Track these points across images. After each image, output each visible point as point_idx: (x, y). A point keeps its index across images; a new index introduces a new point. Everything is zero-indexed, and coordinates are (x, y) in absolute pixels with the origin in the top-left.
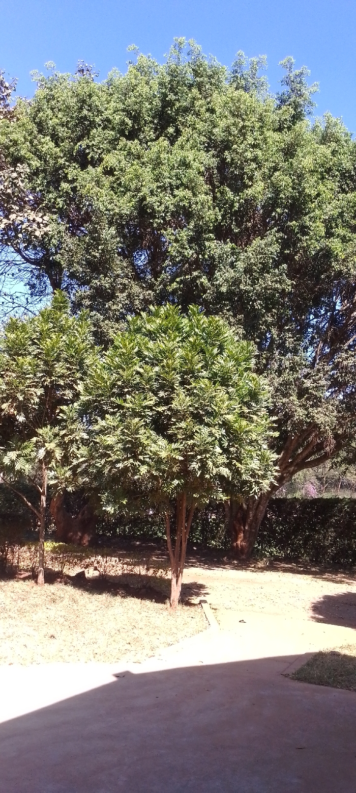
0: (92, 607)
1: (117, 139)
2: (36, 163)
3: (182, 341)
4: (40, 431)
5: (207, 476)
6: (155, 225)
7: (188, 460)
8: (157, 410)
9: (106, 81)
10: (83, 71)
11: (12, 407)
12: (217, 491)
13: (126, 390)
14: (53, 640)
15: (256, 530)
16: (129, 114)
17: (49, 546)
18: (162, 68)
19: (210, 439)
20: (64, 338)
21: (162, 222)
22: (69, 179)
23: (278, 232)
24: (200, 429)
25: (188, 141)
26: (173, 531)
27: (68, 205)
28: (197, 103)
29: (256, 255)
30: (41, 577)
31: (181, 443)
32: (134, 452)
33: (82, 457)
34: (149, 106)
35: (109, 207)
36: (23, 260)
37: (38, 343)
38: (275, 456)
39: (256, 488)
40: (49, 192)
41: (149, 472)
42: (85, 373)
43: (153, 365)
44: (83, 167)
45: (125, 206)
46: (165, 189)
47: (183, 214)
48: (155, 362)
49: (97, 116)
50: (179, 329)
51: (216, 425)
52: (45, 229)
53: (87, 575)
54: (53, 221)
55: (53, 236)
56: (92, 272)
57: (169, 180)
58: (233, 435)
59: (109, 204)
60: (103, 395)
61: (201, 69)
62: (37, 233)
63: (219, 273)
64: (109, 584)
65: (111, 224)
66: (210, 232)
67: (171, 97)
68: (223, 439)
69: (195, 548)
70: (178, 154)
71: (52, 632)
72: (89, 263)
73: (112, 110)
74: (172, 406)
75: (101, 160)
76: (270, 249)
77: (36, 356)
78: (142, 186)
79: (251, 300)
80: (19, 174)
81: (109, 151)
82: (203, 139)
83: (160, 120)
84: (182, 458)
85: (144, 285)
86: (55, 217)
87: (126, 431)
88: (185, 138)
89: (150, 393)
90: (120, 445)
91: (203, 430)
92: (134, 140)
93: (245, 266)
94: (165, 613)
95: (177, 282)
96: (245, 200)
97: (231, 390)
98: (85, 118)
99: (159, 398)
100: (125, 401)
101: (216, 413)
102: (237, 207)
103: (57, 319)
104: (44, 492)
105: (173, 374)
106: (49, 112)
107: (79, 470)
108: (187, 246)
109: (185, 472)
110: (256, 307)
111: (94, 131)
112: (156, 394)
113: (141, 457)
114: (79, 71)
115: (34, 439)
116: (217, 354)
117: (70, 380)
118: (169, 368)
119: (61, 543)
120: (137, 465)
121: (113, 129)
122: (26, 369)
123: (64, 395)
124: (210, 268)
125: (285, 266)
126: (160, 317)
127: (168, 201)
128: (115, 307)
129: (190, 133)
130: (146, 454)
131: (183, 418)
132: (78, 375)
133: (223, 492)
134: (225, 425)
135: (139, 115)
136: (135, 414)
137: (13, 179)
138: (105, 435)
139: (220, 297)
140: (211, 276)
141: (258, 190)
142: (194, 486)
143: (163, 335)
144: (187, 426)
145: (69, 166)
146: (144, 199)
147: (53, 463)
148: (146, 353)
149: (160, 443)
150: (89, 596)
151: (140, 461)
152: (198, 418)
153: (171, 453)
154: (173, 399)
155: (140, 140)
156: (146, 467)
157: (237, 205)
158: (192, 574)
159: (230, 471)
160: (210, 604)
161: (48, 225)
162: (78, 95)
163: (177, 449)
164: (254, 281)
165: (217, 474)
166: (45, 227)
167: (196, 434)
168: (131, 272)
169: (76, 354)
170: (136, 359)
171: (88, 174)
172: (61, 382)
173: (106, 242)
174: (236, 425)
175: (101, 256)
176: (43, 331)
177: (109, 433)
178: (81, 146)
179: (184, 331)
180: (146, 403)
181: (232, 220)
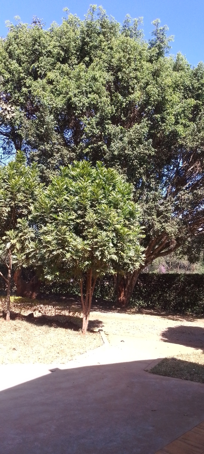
0: (37, 333)
1: (55, 63)
2: (7, 76)
3: (92, 182)
4: (7, 233)
5: (105, 260)
6: (76, 114)
7: (94, 250)
8: (77, 221)
9: (50, 28)
10: (36, 22)
12: (110, 268)
13: (59, 210)
14: (15, 351)
15: (131, 291)
16: (63, 49)
17: (12, 298)
18: (82, 23)
19: (107, 239)
20: (22, 179)
21: (81, 112)
22: (27, 85)
23: (148, 120)
24: (101, 233)
25: (97, 65)
26: (84, 292)
27: (26, 101)
28: (103, 44)
29: (135, 134)
30: (8, 316)
31: (90, 240)
32: (63, 245)
33: (32, 248)
34: (74, 44)
35: (50, 103)
37: (7, 181)
38: (143, 249)
39: (132, 267)
40: (15, 93)
41: (71, 257)
42: (35, 200)
43: (75, 196)
45: (59, 102)
46: (83, 94)
47: (93, 108)
48: (76, 194)
49: (44, 49)
50: (90, 175)
51: (110, 231)
53: (35, 316)
54: (17, 110)
55: (17, 119)
56: (40, 141)
57: (85, 88)
58: (119, 236)
59: (50, 101)
60: (45, 212)
61: (105, 24)
62: (8, 117)
63: (113, 143)
64: (47, 320)
65: (51, 113)
66: (109, 119)
67: (87, 39)
68: (114, 239)
69: (96, 301)
70: (91, 73)
71: (14, 347)
72: (38, 135)
73: (52, 46)
75: (45, 75)
76: (143, 130)
77: (6, 189)
78: (69, 91)
79: (131, 160)
81: (50, 70)
82: (106, 65)
83: (81, 53)
84: (90, 249)
85: (70, 149)
86: (18, 108)
87: (58, 233)
88: (95, 64)
89: (73, 212)
90: (55, 241)
91: (103, 233)
92: (65, 64)
93: (128, 140)
94: (79, 336)
95: (89, 148)
96: (129, 101)
97: (119, 211)
98: (36, 50)
99: (78, 214)
100: (58, 216)
101: (111, 224)
103: (19, 168)
104: (10, 267)
105: (86, 201)
106: (16, 46)
107: (30, 256)
108: (95, 127)
109: (92, 257)
110: (134, 164)
111: (42, 58)
112: (76, 212)
113: (67, 248)
114: (34, 22)
115: (4, 238)
116: (111, 190)
117: (26, 204)
118: (84, 197)
119: (20, 297)
120: (64, 253)
121: (53, 57)
123: (22, 212)
124: (109, 140)
125: (151, 140)
126: (79, 168)
127: (84, 100)
128: (52, 162)
129: (98, 61)
130: (70, 247)
131: (92, 226)
132: (31, 201)
133: (113, 269)
134: (115, 230)
135: (68, 49)
136: (64, 223)
138: (47, 235)
139: (114, 158)
140: (109, 145)
141: (137, 96)
142: (96, 265)
143: (81, 178)
144: (94, 231)
145: (27, 78)
147: (15, 251)
148: (71, 188)
149: (78, 240)
150: (36, 327)
151: (66, 250)
152: (100, 227)
153: (84, 246)
154: (85, 215)
155: (69, 66)
156: (70, 254)
157: (124, 104)
158: (95, 315)
159: (117, 257)
160: (105, 332)
161: (14, 112)
162: (32, 37)
163: (88, 244)
164: (133, 149)
165: (110, 259)
166: (12, 113)
167: (99, 235)
168: (62, 142)
169: (29, 188)
170: (65, 192)
171: (38, 83)
172: (21, 205)
173: (48, 124)
174: (122, 231)
175: (45, 132)
176: (10, 174)
177: (49, 234)
178: (34, 66)
179: (93, 176)
180: (70, 217)
181: (121, 113)
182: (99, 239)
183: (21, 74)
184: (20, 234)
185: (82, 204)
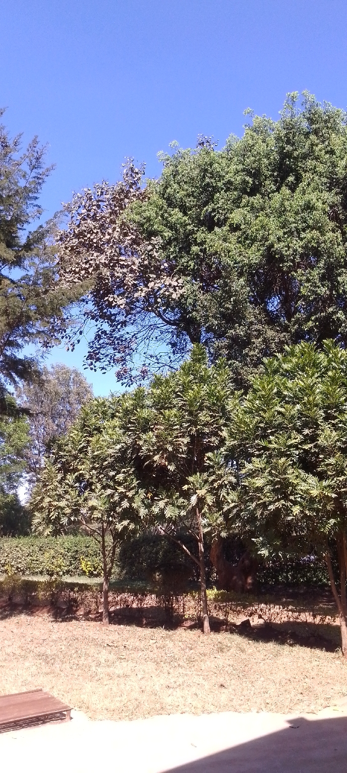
0: (259, 656)
1: (240, 198)
2: (168, 234)
3: (321, 376)
4: (191, 479)
6: (285, 269)
7: (342, 496)
8: (304, 448)
9: (225, 147)
10: (203, 143)
11: (163, 458)
13: (269, 431)
14: (224, 689)
16: (249, 173)
17: (212, 593)
18: (277, 124)
20: (205, 387)
21: (291, 264)
22: (199, 242)
25: (309, 184)
27: (199, 265)
28: (317, 149)
30: (206, 624)
31: (333, 479)
32: (285, 493)
33: (232, 502)
34: (267, 162)
35: (239, 259)
36: (164, 322)
37: (182, 395)
40: (182, 257)
41: (302, 512)
42: (228, 419)
43: (294, 404)
45: (254, 255)
46: (292, 234)
47: (312, 254)
48: (295, 400)
49: (220, 181)
50: (316, 365)
52: (181, 292)
53: (252, 624)
54: (188, 283)
55: (188, 296)
56: (227, 323)
57: (294, 225)
59: (238, 256)
60: (246, 439)
61: (317, 116)
62: (174, 296)
64: (276, 633)
66: (341, 267)
67: (289, 148)
70: (298, 200)
71: (221, 680)
72: (223, 316)
73: (232, 172)
74: (319, 442)
75: (226, 219)
77: (180, 408)
78: (269, 235)
80: (154, 246)
81: (233, 211)
82: (324, 180)
83: (279, 171)
84: (334, 496)
85: (278, 328)
86: (189, 278)
87: (272, 471)
88: (305, 184)
89: (294, 432)
90: (269, 486)
92: (256, 195)
94: (338, 662)
95: (312, 320)
98: (208, 185)
99: (303, 435)
100: (270, 442)
103: (197, 371)
104: (201, 539)
105: (316, 410)
106: (176, 186)
107: (231, 516)
108: (319, 284)
109: (340, 510)
111: (218, 195)
112: (299, 432)
113: (292, 498)
114: (200, 144)
115: (185, 487)
117: (214, 428)
118: (310, 405)
119: (223, 591)
120: (289, 505)
121: (236, 189)
122: (173, 421)
123: (211, 442)
126: (296, 356)
127: (296, 245)
128: (252, 353)
129: (310, 178)
130: (297, 494)
131: (331, 454)
132: (222, 421)
135: (259, 172)
136: (281, 454)
137: (149, 252)
138: (253, 478)
143: (301, 373)
144: (337, 462)
145: (198, 231)
146: (272, 246)
147: (206, 509)
148: (286, 393)
149: (310, 481)
150: (256, 644)
151: (291, 501)
153: (323, 490)
154: (318, 435)
155: (263, 195)
156: (299, 507)
161: (184, 286)
162: (200, 166)
163: (329, 486)
166: (180, 289)
168: (264, 318)
169: (217, 401)
170: (277, 400)
171: (215, 234)
172: (206, 430)
173: (237, 294)
175: (234, 307)
176: (184, 383)
177: (258, 476)
178: (207, 210)
179: (321, 366)
180: (290, 442)
184: (211, 479)
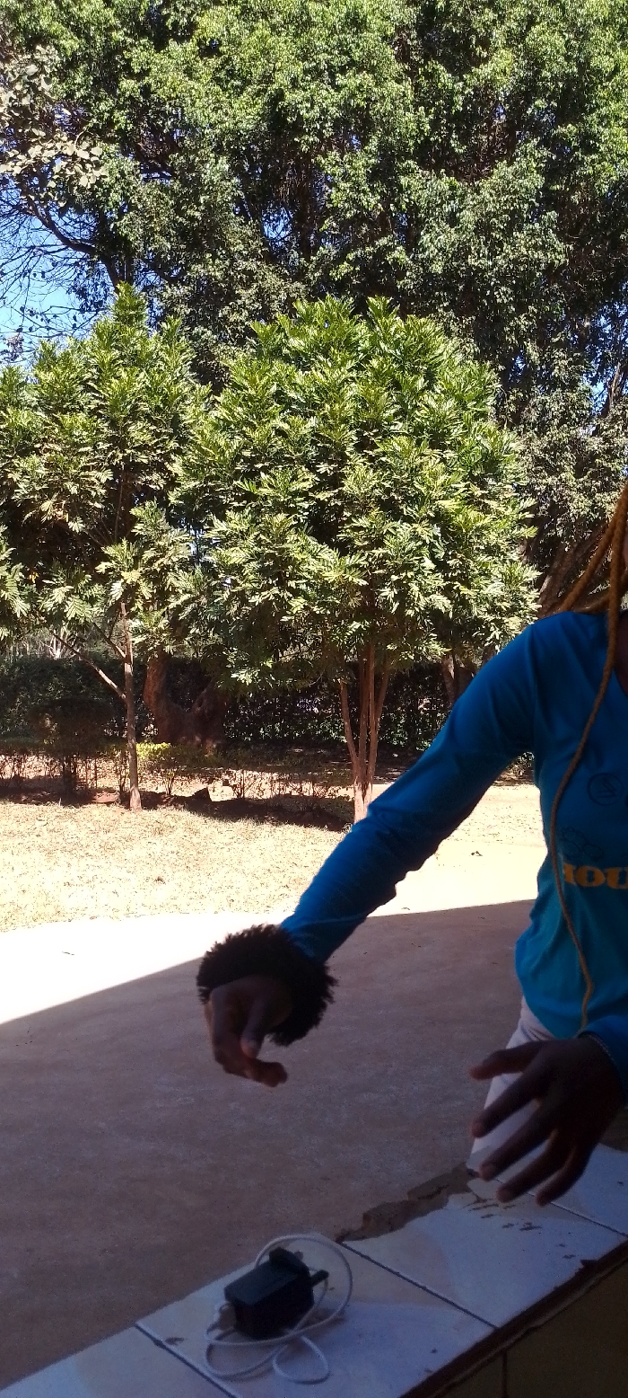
0: (220, 839)
2: (71, 43)
3: (359, 368)
4: (110, 551)
5: (410, 612)
6: (304, 148)
7: (376, 583)
8: (317, 497)
11: (60, 506)
12: (428, 638)
13: (259, 466)
17: (144, 750)
19: (413, 545)
20: (142, 375)
21: (317, 140)
22: (136, 71)
23: (540, 147)
24: (395, 528)
27: (135, 123)
29: (498, 197)
30: (135, 799)
31: (363, 555)
32: (279, 575)
33: (185, 592)
35: (215, 117)
36: (60, 242)
37: (96, 387)
38: (532, 574)
39: (496, 633)
40: (99, 100)
41: (306, 608)
42: (184, 441)
43: (307, 416)
44: (160, 45)
45: (245, 114)
46: (320, 75)
47: (355, 122)
48: (309, 408)
50: (350, 346)
51: (423, 519)
52: (97, 173)
53: (212, 795)
54: (110, 156)
55: (111, 187)
57: (325, 56)
58: (455, 537)
59: (213, 110)
60: (217, 478)
62: (84, 182)
63: (428, 235)
65: (219, 151)
66: (408, 156)
68: (437, 544)
69: (396, 756)
71: (157, 873)
74: (344, 489)
75: (192, 26)
76: (524, 183)
77: (92, 412)
78: (274, 70)
79: (489, 286)
80: (41, 65)
84: (365, 583)
85: (286, 271)
86: (113, 148)
87: (261, 537)
89: (304, 469)
90: (253, 564)
91: (400, 530)
93: (476, 219)
95: (349, 261)
96: (476, 89)
97: (449, 454)
99: (319, 475)
100: (259, 485)
101: (424, 498)
102: (461, 103)
103: (126, 341)
104: (128, 656)
105: (344, 430)
107: (182, 616)
108: (366, 187)
109: (368, 610)
110: (498, 300)
112: (312, 469)
113: (292, 584)
115: (102, 567)
116: (423, 390)
117: (157, 456)
118: (334, 419)
119: (164, 744)
120: (285, 597)
122: (79, 436)
123: (150, 481)
125: (553, 215)
126: (315, 323)
127: (326, 98)
128: (233, 317)
130: (301, 578)
131: (364, 511)
133: (438, 640)
134: (440, 518)
136: (279, 507)
137: (30, 78)
138: (227, 548)
139: (429, 283)
141: (501, 67)
142: (387, 631)
143: (322, 358)
144: (372, 523)
145: (132, 45)
147: (139, 604)
148: (292, 394)
149: (325, 556)
150: (216, 824)
151: (290, 589)
152: (391, 509)
153: (345, 573)
154: (344, 476)
156: (302, 600)
157: (460, 99)
159: (449, 602)
161: (102, 165)
163: (357, 566)
164: (495, 248)
165: (426, 608)
166: (95, 169)
167: (388, 537)
168: (261, 247)
169: (165, 405)
170: (275, 407)
171: (170, 56)
172: (143, 459)
173: (212, 189)
174: (460, 518)
175: (205, 218)
176: (103, 364)
177: (235, 545)
179: (359, 349)
180: (296, 486)
181: (450, 129)
182: (389, 548)
183: (114, 34)
184: (149, 554)
185: (330, 442)
